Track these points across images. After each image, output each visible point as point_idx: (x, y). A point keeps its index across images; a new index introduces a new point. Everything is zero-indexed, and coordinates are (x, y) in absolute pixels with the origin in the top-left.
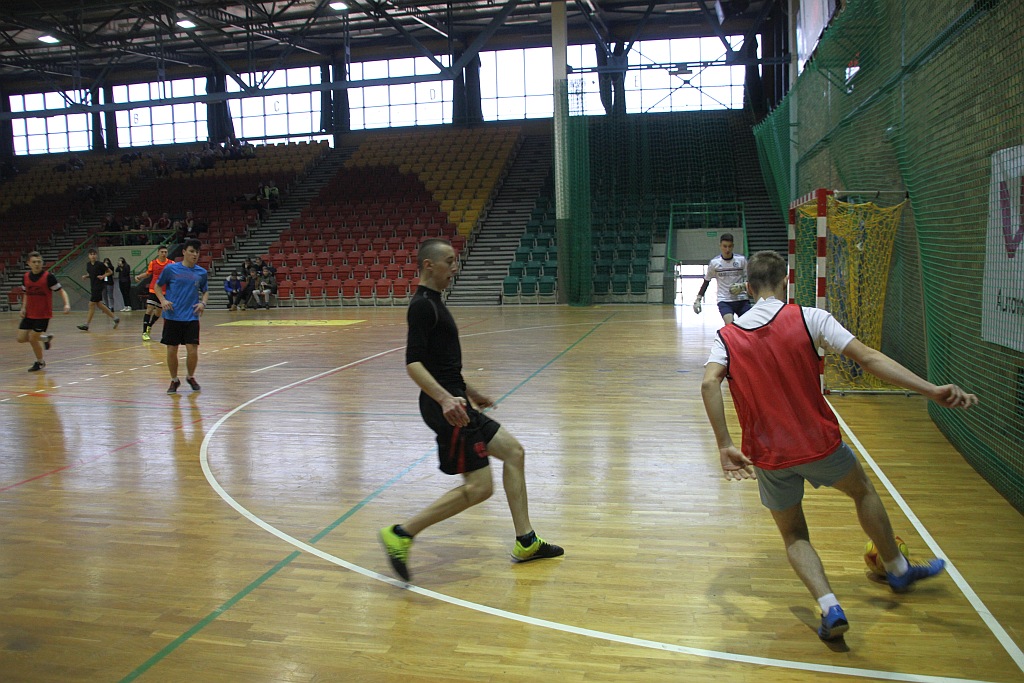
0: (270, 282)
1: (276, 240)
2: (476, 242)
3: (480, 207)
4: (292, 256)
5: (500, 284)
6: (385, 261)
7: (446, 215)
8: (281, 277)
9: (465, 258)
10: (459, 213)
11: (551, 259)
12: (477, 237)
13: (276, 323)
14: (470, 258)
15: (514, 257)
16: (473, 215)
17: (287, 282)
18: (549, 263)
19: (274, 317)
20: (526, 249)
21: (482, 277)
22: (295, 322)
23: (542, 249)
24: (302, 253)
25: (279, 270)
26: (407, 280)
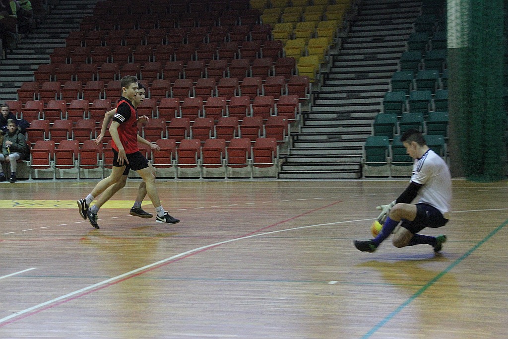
0: (18, 141)
1: (27, 80)
2: (325, 85)
3: (330, 33)
4: (52, 105)
5: (359, 148)
6: (191, 113)
7: (280, 46)
8: (37, 135)
9: (308, 109)
10: (300, 42)
11: (438, 109)
12: (326, 77)
13: (25, 204)
14: (315, 109)
15: (381, 107)
16: (322, 42)
17: (45, 143)
18: (435, 116)
19: (24, 194)
20: (400, 95)
21: (334, 137)
22: (55, 202)
23: (426, 94)
24: (68, 99)
25: (34, 125)
26: (222, 142)
